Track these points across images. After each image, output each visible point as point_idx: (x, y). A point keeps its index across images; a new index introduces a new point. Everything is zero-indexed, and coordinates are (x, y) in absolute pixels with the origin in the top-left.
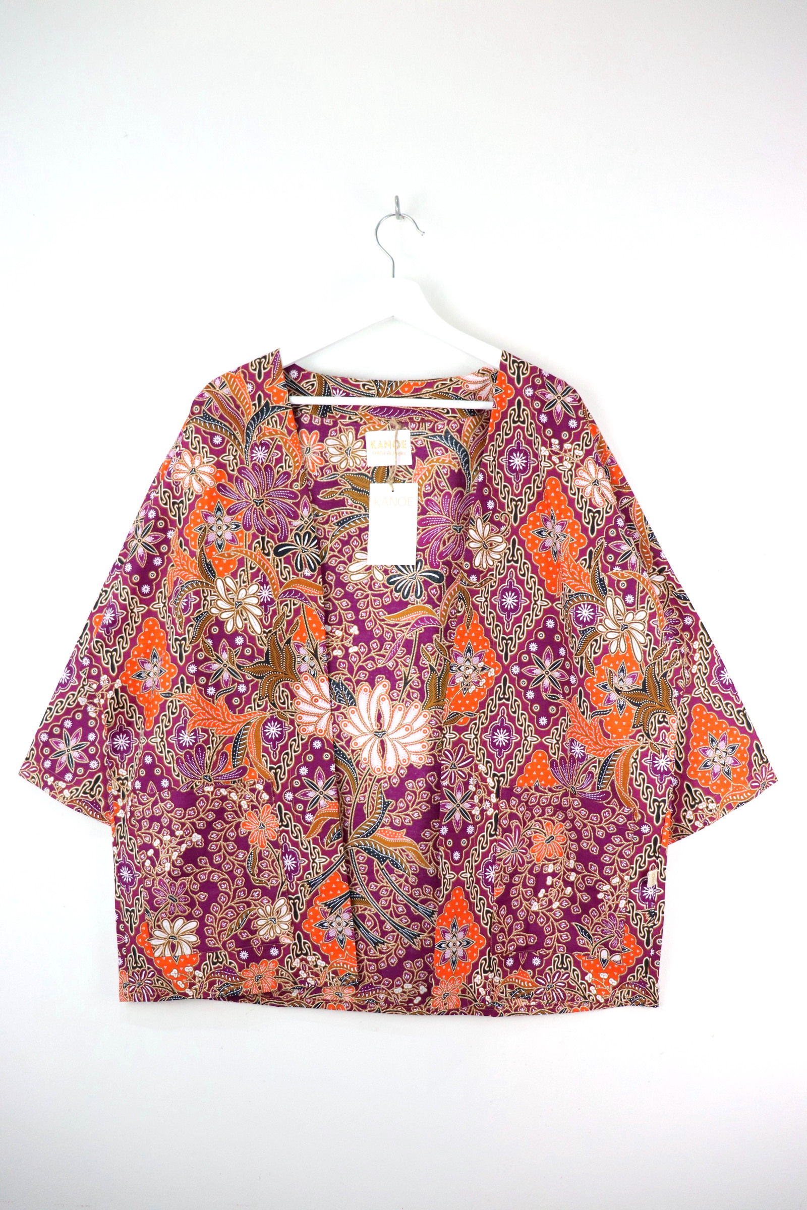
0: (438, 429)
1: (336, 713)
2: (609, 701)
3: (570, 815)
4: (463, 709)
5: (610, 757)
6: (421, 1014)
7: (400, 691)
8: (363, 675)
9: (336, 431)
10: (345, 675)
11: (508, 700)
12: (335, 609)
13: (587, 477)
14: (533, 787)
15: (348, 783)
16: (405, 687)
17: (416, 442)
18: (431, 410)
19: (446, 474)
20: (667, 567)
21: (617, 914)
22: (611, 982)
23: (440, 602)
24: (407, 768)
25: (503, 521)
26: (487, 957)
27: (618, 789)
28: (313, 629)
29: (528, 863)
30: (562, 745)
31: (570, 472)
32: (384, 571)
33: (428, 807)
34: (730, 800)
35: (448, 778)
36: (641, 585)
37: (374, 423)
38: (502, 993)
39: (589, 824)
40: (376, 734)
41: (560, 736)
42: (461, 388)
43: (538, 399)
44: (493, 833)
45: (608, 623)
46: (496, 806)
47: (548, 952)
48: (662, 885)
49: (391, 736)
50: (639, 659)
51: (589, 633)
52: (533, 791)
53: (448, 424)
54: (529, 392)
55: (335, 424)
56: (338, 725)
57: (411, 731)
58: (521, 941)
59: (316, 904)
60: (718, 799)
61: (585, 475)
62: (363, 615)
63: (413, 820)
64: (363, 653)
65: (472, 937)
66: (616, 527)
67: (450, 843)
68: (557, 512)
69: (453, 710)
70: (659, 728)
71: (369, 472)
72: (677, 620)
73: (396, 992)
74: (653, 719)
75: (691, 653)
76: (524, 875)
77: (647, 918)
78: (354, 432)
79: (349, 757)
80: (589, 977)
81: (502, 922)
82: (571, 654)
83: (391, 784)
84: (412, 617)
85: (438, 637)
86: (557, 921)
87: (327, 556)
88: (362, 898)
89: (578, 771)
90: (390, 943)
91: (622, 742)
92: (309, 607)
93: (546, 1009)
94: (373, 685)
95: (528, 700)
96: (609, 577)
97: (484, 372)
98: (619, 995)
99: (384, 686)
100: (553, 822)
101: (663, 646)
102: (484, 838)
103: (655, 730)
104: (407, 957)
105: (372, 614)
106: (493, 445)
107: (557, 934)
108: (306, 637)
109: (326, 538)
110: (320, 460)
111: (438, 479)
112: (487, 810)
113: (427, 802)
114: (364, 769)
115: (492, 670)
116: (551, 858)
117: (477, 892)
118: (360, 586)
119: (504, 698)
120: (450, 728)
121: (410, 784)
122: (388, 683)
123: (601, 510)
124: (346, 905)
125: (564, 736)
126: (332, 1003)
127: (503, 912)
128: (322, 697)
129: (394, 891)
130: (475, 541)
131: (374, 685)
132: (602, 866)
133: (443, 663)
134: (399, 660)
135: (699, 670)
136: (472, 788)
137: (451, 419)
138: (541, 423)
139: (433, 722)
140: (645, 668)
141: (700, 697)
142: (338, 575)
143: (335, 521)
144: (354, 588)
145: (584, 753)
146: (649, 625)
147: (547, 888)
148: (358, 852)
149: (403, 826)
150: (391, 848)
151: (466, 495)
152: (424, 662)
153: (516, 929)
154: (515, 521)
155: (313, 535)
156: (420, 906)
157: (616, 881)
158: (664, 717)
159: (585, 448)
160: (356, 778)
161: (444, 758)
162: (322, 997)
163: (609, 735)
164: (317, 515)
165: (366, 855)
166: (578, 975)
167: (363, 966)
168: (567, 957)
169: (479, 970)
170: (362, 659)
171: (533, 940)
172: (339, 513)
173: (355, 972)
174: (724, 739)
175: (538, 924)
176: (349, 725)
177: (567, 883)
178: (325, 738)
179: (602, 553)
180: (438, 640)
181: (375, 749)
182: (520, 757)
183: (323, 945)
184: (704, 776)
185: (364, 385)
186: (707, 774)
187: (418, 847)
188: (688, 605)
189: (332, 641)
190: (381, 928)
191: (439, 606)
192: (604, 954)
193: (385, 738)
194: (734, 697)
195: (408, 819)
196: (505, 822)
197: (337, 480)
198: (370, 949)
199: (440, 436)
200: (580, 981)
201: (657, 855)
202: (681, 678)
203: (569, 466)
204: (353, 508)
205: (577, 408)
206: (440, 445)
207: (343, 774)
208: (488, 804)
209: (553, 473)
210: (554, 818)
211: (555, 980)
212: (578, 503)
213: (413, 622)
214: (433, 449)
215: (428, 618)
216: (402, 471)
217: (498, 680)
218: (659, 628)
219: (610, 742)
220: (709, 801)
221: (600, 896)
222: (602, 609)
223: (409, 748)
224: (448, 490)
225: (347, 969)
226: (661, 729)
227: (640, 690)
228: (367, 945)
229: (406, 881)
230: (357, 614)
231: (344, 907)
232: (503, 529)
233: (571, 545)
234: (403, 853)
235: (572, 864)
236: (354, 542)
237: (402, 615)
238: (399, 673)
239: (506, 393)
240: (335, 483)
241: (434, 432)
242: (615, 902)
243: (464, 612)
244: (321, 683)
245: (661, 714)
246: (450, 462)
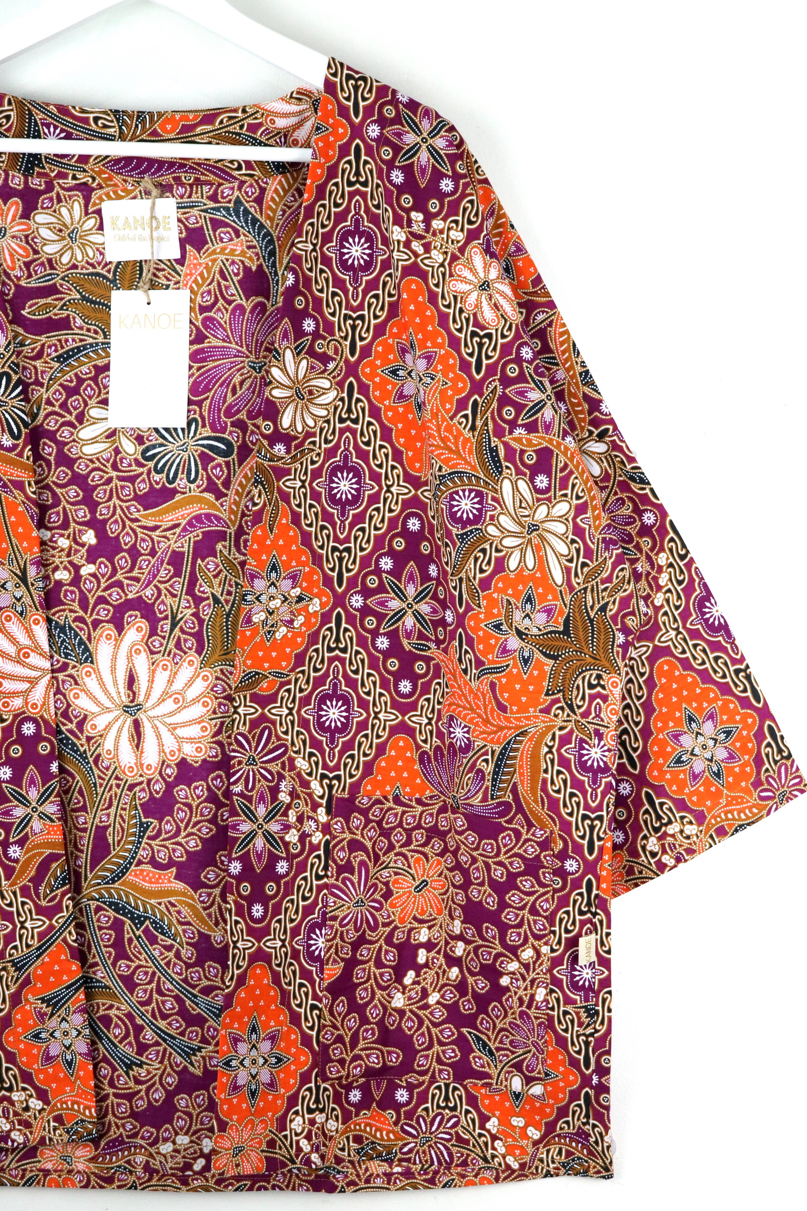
0: (223, 197)
1: (61, 676)
2: (505, 651)
3: (452, 844)
4: (266, 665)
5: (508, 743)
6: (206, 1189)
7: (164, 638)
8: (104, 612)
9: (51, 199)
10: (75, 612)
11: (344, 650)
12: (57, 502)
13: (470, 276)
14: (390, 797)
15: (81, 792)
16: (172, 630)
17: (187, 219)
18: (211, 163)
19: (237, 275)
20: (611, 427)
21: (532, 1012)
22: (530, 1134)
23: (228, 489)
24: (177, 765)
25: (331, 353)
26: (313, 1085)
27: (524, 797)
28: (17, 535)
29: (385, 925)
30: (437, 727)
31: (442, 269)
32: (136, 439)
33: (211, 830)
34: (722, 820)
35: (242, 780)
36: (562, 458)
37: (116, 185)
38: (343, 1150)
39: (480, 858)
40: (126, 709)
41: (433, 711)
42: (261, 125)
43: (388, 142)
44: (322, 873)
45: (505, 521)
46: (326, 829)
47: (421, 1079)
48: (605, 963)
49: (151, 713)
50: (559, 582)
51: (472, 538)
52: (391, 804)
53: (240, 189)
54: (373, 131)
55: (50, 187)
56: (64, 696)
57: (182, 704)
58: (373, 1059)
59: (27, 1000)
60: (700, 818)
61: (467, 274)
62: (102, 512)
63: (187, 852)
64: (103, 576)
65: (287, 1050)
66: (519, 360)
67: (246, 888)
68: (420, 336)
69: (249, 667)
70: (590, 695)
71: (109, 271)
72: (630, 517)
73: (164, 1152)
74: (579, 681)
75: (654, 573)
76: (377, 945)
77: (583, 1019)
78: (82, 202)
79: (82, 749)
80: (493, 1125)
81: (339, 1025)
82: (445, 573)
83: (151, 793)
84: (182, 515)
85: (225, 547)
86: (436, 1025)
87: (42, 414)
88: (106, 987)
89: (461, 769)
90: (152, 1066)
91: (528, 718)
92: (11, 499)
93: (419, 1179)
94: (120, 628)
95: (379, 651)
96: (506, 445)
97: (300, 95)
98: (544, 1156)
99: (139, 630)
100: (425, 855)
101: (600, 560)
102: (307, 882)
103: (583, 698)
104: (179, 1090)
105: (119, 511)
106: (312, 224)
107: (437, 1047)
108: (7, 549)
109: (38, 383)
110: (25, 249)
111: (223, 282)
112: (311, 835)
113: (209, 821)
114: (107, 769)
115: (316, 601)
116: (425, 917)
117: (294, 972)
118: (97, 464)
119: (337, 648)
120: (245, 697)
121: (181, 792)
122: (144, 625)
123: (494, 332)
124: (77, 1000)
125: (439, 710)
126: (55, 1176)
127: (341, 1008)
128: (37, 648)
129: (158, 974)
130: (282, 386)
131: (123, 629)
132: (503, 929)
133: (233, 590)
134: (162, 586)
135: (668, 601)
136: (284, 797)
137: (244, 178)
138: (394, 185)
139: (219, 688)
140: (569, 597)
141: (669, 646)
142: (61, 445)
143: (54, 354)
144: (87, 466)
145: (468, 739)
146: (575, 525)
147: (418, 969)
148: (98, 909)
149: (171, 864)
150: (152, 901)
151: (270, 309)
152: (203, 588)
153: (364, 1039)
154: (353, 353)
155: (15, 378)
156: (202, 998)
157: (527, 954)
158: (599, 677)
159: (466, 226)
160: (95, 784)
161: (235, 747)
162: (38, 1165)
163: (506, 707)
164: (22, 344)
165: (112, 913)
166: (473, 1121)
167: (107, 1106)
168: (455, 1089)
169: (299, 1108)
170: (103, 586)
171: (395, 1058)
172: (60, 341)
173: (91, 1116)
174: (711, 717)
175: (403, 1031)
176: (82, 695)
177: (452, 961)
178: (42, 717)
179: (495, 404)
180: (226, 553)
181: (125, 735)
182: (366, 748)
183: (39, 1071)
184: (675, 780)
185: (96, 120)
186: (682, 776)
187: (196, 897)
188: (647, 491)
189: (53, 556)
190: (136, 1038)
191: (226, 495)
192: (517, 1084)
193: (141, 716)
194: (728, 646)
195: (180, 851)
196: (341, 855)
197: (55, 284)
198: (118, 1076)
199: (227, 209)
200: (478, 1131)
201: (593, 910)
202: (633, 613)
203: (440, 258)
204: (84, 332)
205: (453, 159)
206: (227, 225)
207: (74, 778)
208: (313, 825)
209: (412, 270)
210: (427, 850)
211: (434, 1129)
212: (454, 321)
213: (184, 522)
214: (214, 231)
215: (208, 516)
216: (164, 270)
217: (326, 618)
218: (593, 530)
219: (507, 719)
220: (685, 820)
221: (505, 981)
222: (494, 499)
223: (180, 732)
224: (239, 301)
225: (79, 1111)
226: (593, 698)
227: (559, 632)
228: (114, 1070)
229: (178, 955)
230: (93, 511)
231: (73, 1004)
232: (331, 366)
233: (443, 393)
234: (172, 909)
235: (457, 927)
236: (88, 389)
237: (166, 511)
238: (162, 607)
239: (334, 133)
240: (52, 290)
241: (217, 201)
242: (529, 991)
243: (265, 505)
244: (34, 627)
245: (595, 673)
246: (243, 253)
